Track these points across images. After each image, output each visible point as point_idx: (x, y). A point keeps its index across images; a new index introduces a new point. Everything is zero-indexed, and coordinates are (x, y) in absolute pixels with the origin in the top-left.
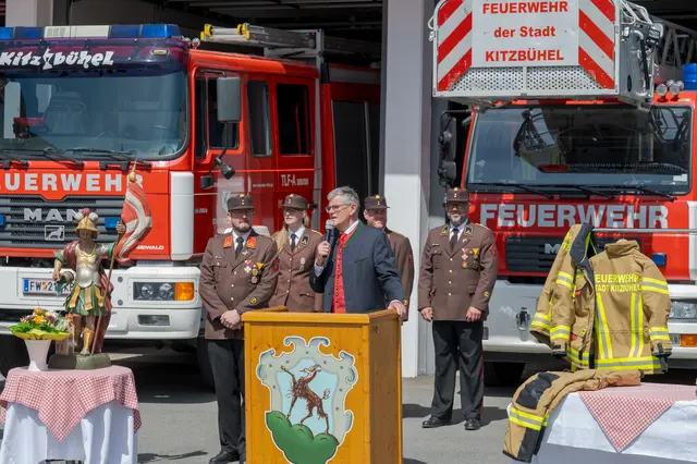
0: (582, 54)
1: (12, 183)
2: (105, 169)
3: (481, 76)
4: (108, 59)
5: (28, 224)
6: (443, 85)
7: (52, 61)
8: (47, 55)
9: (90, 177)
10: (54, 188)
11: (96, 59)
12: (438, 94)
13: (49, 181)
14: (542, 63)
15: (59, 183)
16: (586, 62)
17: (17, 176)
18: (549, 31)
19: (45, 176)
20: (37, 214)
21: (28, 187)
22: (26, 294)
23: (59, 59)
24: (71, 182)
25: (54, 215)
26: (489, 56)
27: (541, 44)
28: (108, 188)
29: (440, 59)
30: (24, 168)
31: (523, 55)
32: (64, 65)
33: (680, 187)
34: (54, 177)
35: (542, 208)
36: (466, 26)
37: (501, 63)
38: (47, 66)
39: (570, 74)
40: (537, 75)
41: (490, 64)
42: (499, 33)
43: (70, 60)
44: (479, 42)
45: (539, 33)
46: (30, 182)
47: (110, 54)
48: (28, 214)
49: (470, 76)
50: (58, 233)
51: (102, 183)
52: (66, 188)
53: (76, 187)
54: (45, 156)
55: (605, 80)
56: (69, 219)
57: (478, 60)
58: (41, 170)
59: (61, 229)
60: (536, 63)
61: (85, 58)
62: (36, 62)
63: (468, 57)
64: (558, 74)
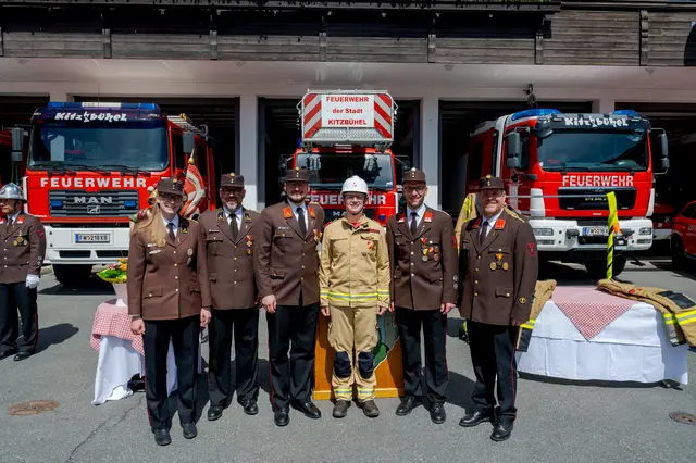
0: (376, 122)
1: (66, 183)
2: (123, 175)
3: (326, 131)
4: (123, 117)
5: (76, 205)
6: (307, 135)
7: (89, 118)
8: (86, 114)
9: (114, 180)
10: (93, 185)
11: (117, 117)
12: (304, 140)
13: (90, 182)
14: (356, 125)
15: (96, 183)
16: (377, 126)
17: (69, 180)
18: (360, 111)
19: (87, 180)
20: (83, 200)
21: (76, 185)
22: (77, 242)
23: (93, 117)
24: (103, 183)
25: (93, 200)
26: (330, 122)
27: (356, 117)
28: (125, 186)
29: (305, 123)
30: (73, 175)
31: (347, 122)
32: (97, 120)
33: (389, 187)
34: (93, 180)
35: (331, 196)
36: (318, 107)
37: (336, 125)
38: (86, 120)
39: (369, 131)
40: (355, 131)
41: (331, 126)
42: (335, 111)
43: (100, 117)
44: (326, 115)
45: (354, 112)
46: (77, 182)
47: (124, 115)
48: (77, 200)
49: (321, 131)
50: (96, 209)
51: (122, 183)
52: (100, 185)
53: (106, 185)
54: (86, 169)
55: (386, 134)
56: (103, 202)
57: (325, 123)
58: (84, 177)
59: (98, 207)
60: (353, 126)
61: (109, 117)
62: (79, 118)
63: (320, 121)
64: (363, 131)
